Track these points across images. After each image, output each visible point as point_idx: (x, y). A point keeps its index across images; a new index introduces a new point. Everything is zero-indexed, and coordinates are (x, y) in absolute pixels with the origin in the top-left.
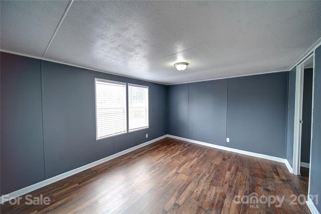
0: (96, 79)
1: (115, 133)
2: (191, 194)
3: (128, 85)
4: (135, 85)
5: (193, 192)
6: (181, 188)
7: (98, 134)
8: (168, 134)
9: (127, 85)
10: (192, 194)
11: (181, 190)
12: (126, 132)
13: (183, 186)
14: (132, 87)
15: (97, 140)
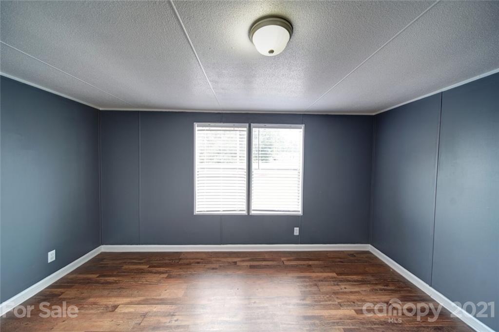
0: (196, 124)
1: (224, 211)
3: (252, 127)
4: (267, 125)
7: (197, 206)
8: (371, 245)
9: (250, 127)
12: (245, 213)
14: (260, 129)
15: (194, 214)
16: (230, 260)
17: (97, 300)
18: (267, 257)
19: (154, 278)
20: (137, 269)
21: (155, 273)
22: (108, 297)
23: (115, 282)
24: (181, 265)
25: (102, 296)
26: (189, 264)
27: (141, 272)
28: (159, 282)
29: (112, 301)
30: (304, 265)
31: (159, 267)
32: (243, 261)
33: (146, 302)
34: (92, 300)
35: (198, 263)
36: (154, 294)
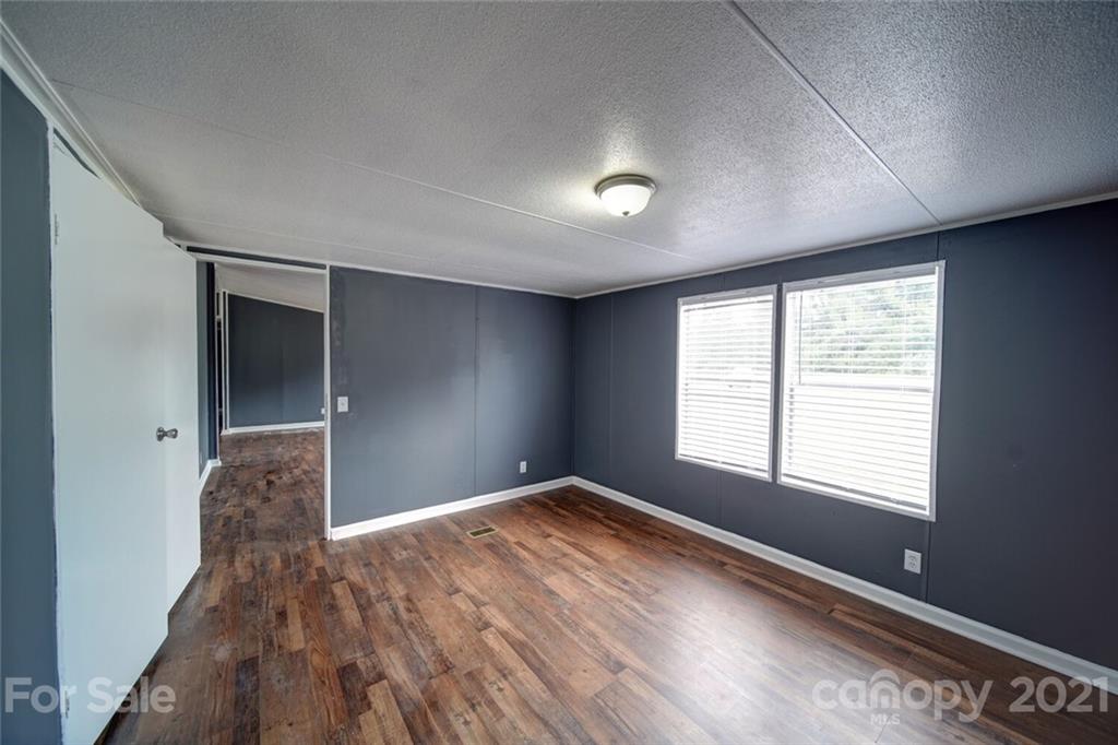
1: (723, 463)
2: (500, 667)
3: (784, 291)
5: (504, 676)
6: (534, 653)
9: (780, 290)
10: (500, 671)
11: (527, 651)
12: (767, 476)
13: (543, 663)
16: (718, 556)
17: (542, 524)
18: (803, 585)
19: (599, 529)
20: (591, 514)
21: (605, 526)
22: (551, 525)
23: (564, 516)
24: (641, 530)
25: (546, 522)
26: (651, 534)
27: (593, 518)
28: (601, 535)
29: (550, 530)
30: (886, 642)
31: (615, 521)
32: (743, 569)
33: (575, 546)
34: (537, 521)
35: (665, 538)
36: (586, 542)
